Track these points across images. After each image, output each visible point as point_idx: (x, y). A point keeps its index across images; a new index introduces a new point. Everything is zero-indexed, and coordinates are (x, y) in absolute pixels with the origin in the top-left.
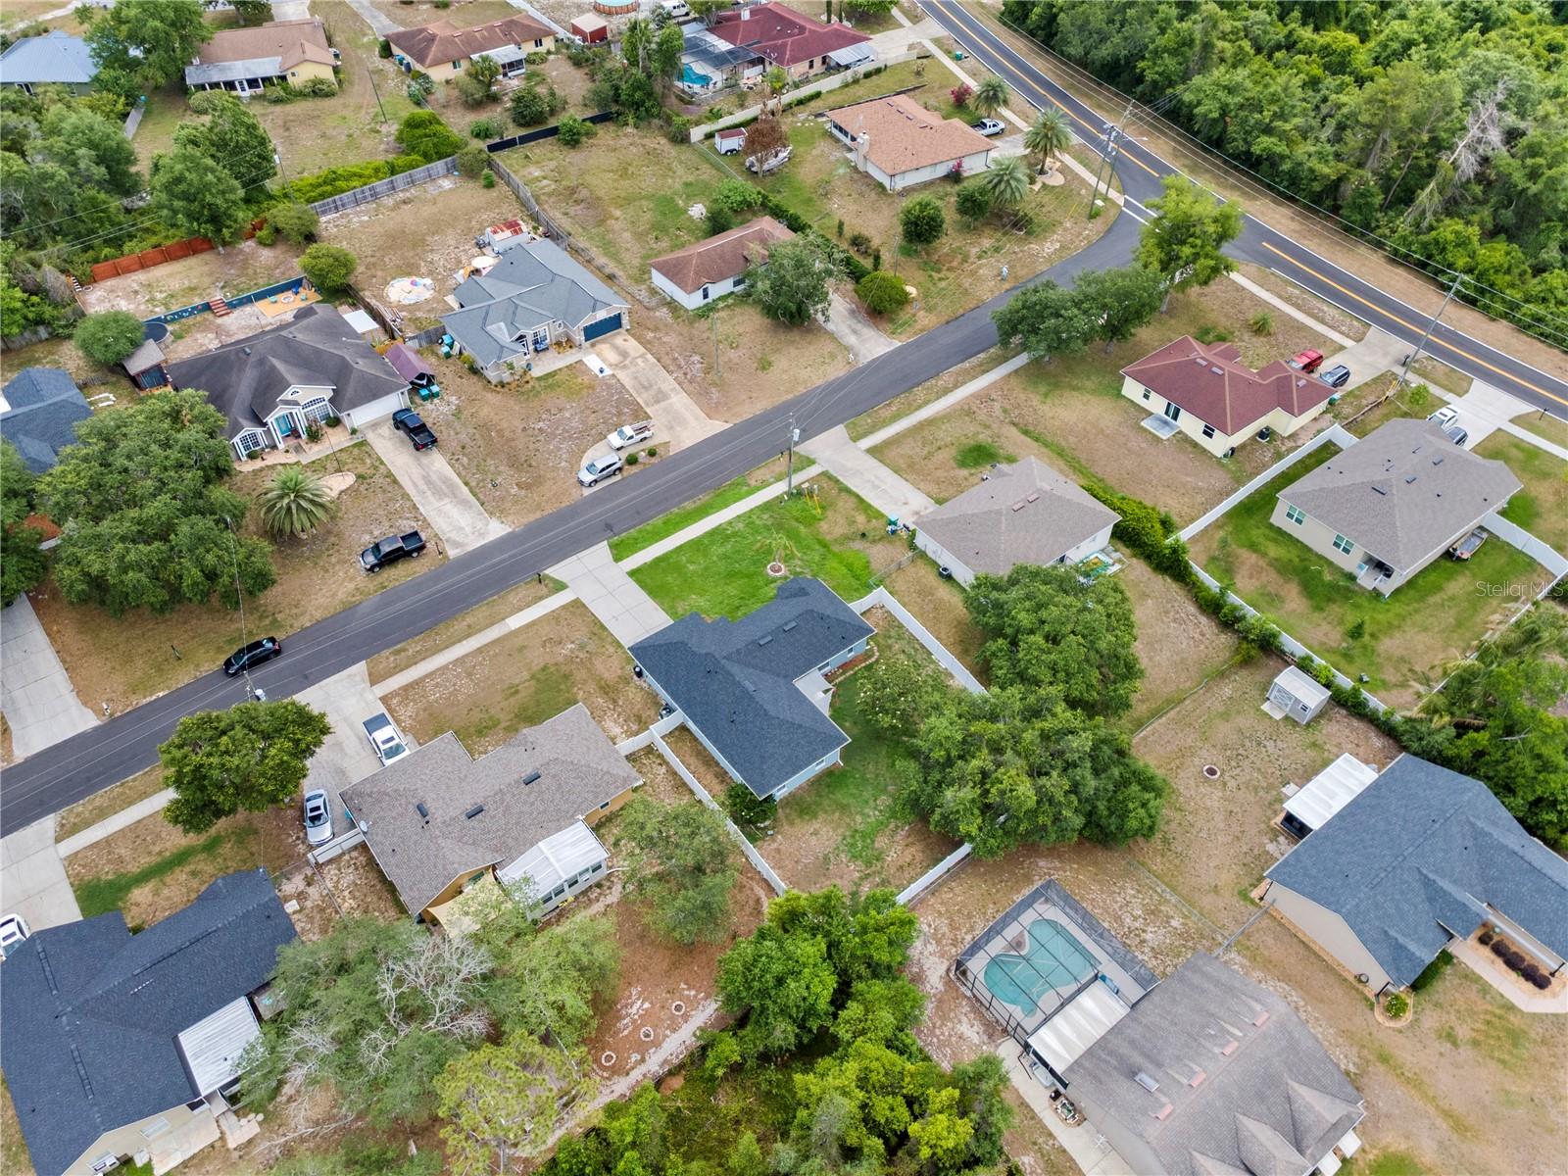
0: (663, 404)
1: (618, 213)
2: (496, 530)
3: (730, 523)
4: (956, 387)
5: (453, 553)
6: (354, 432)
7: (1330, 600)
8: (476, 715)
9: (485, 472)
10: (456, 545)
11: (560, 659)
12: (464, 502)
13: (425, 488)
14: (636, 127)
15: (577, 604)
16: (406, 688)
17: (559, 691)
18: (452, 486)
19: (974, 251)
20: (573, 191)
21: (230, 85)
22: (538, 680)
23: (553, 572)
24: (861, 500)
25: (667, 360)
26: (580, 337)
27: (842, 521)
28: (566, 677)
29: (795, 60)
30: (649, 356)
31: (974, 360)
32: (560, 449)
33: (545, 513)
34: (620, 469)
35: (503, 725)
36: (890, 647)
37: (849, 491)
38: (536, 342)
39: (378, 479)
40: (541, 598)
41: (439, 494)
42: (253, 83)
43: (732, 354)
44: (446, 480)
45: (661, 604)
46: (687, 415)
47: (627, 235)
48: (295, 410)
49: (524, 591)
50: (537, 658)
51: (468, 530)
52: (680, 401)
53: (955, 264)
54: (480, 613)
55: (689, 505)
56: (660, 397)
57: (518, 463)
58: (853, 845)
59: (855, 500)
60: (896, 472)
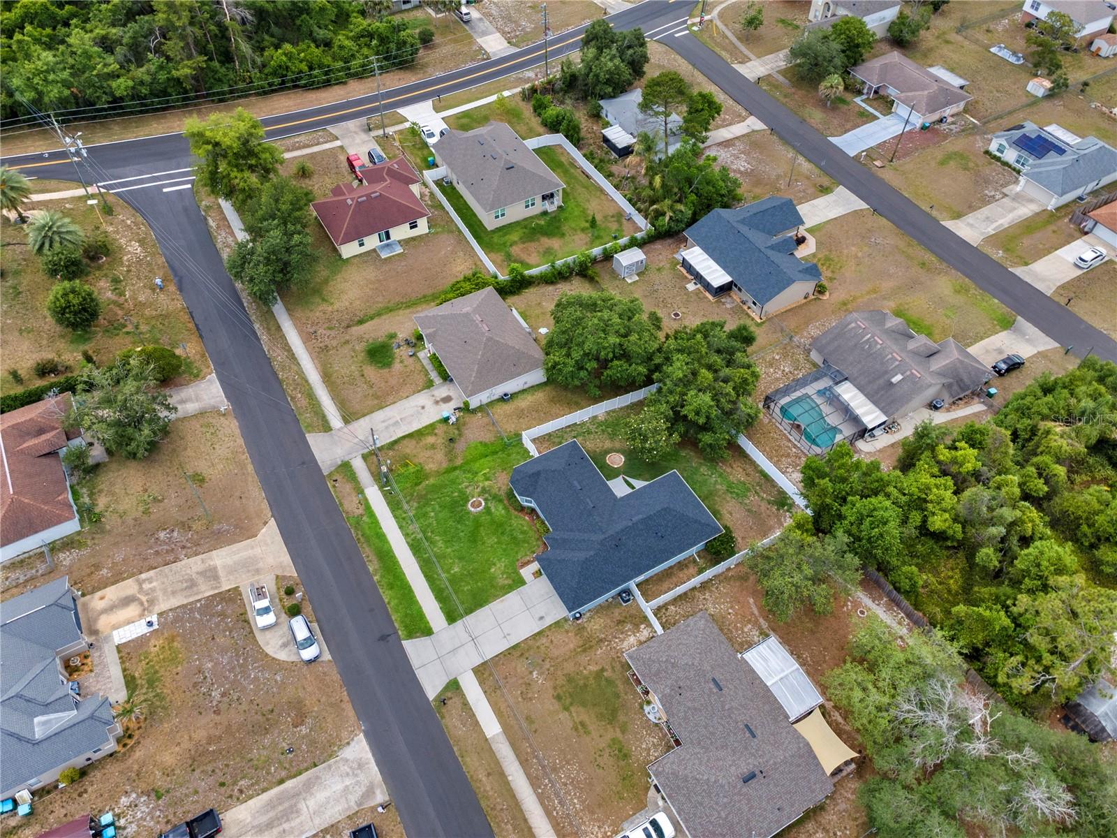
0: (221, 573)
2: (359, 749)
3: (406, 535)
4: (289, 350)
5: (381, 796)
8: (607, 760)
9: (268, 761)
10: (370, 792)
11: (549, 684)
15: (481, 671)
17: (585, 686)
18: (280, 799)
22: (571, 704)
23: (432, 693)
24: (410, 436)
25: (155, 561)
27: (429, 453)
28: (570, 680)
30: (143, 576)
31: (260, 331)
32: (257, 678)
33: (346, 698)
35: (619, 735)
37: (396, 442)
40: (466, 704)
41: (290, 813)
44: (271, 805)
45: (496, 597)
46: (244, 554)
49: (452, 722)
50: (545, 705)
51: (348, 782)
52: (222, 557)
54: (473, 766)
55: (374, 566)
57: (264, 724)
58: (737, 494)
59: (406, 442)
60: (382, 408)
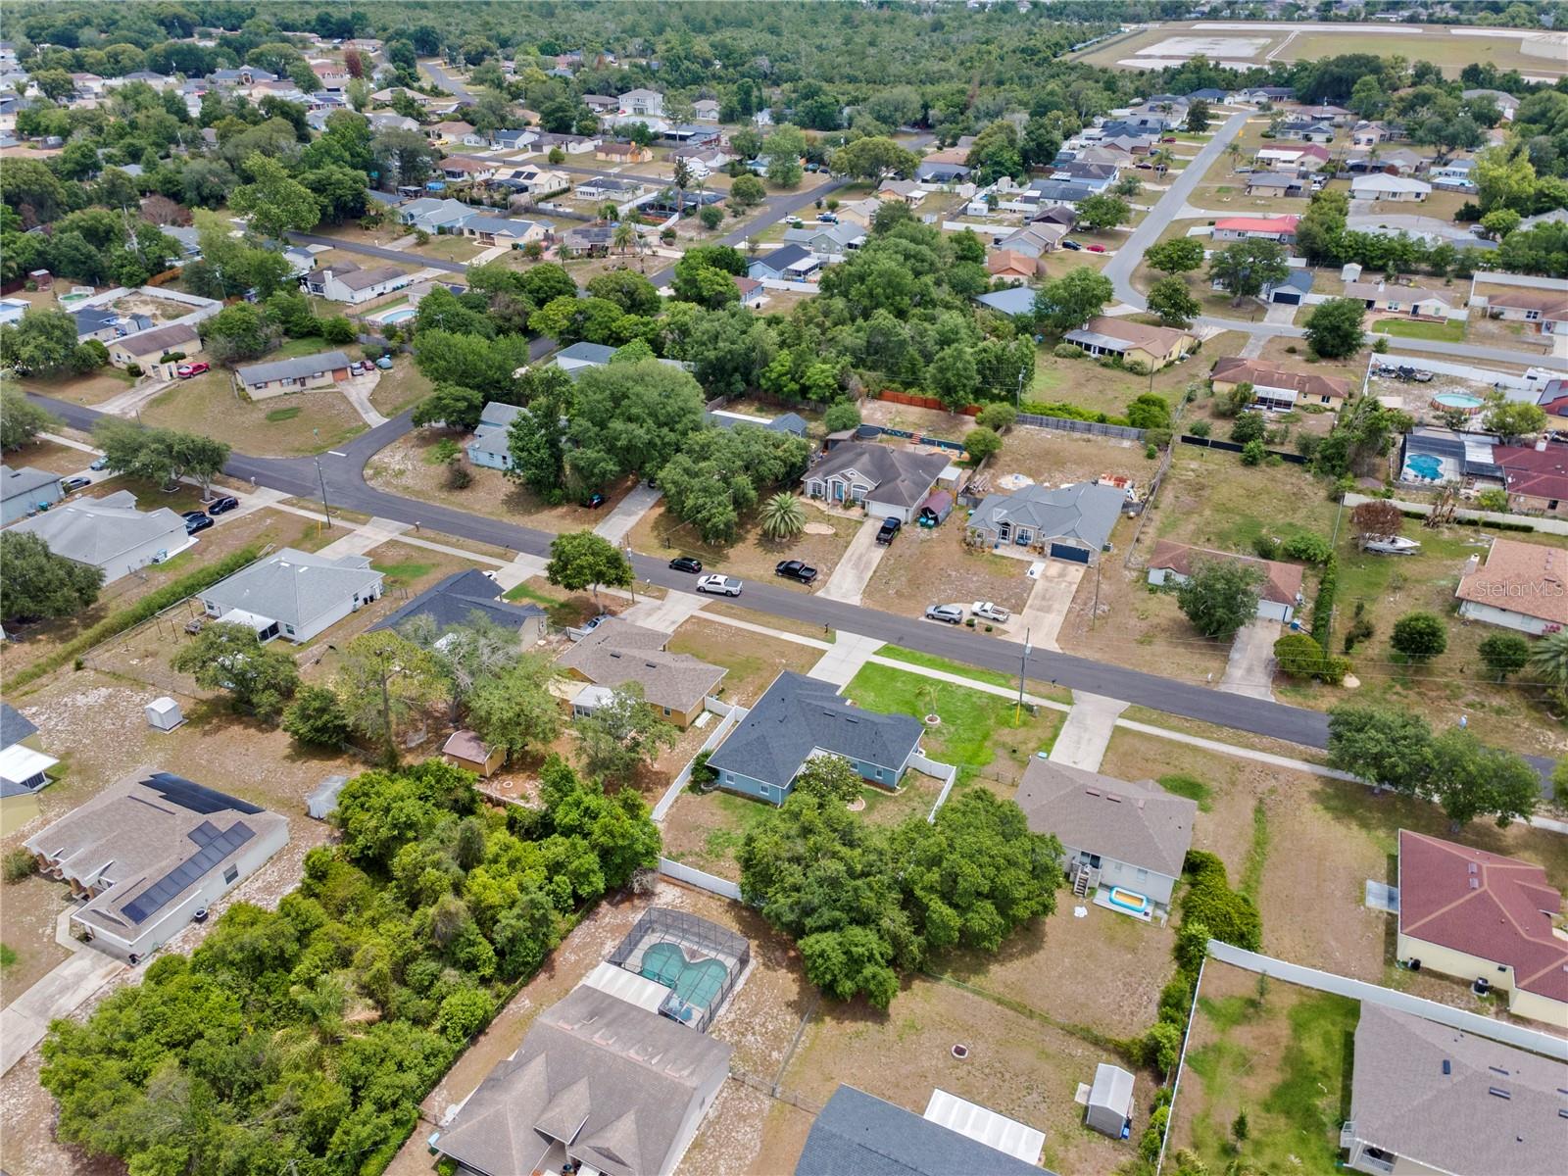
0: (1039, 613)
1: (1207, 513)
2: (854, 600)
3: (960, 687)
4: (1263, 750)
5: (820, 594)
6: (866, 515)
7: (1288, 1113)
8: (704, 649)
9: (892, 573)
10: (828, 592)
11: (771, 661)
12: (860, 578)
13: (854, 558)
14: (1315, 475)
15: (821, 652)
16: (706, 620)
17: (746, 670)
18: (867, 567)
19: (1472, 697)
20: (1203, 487)
21: (1088, 347)
22: (747, 660)
23: (839, 633)
24: (1054, 737)
25: (1083, 596)
26: (1048, 550)
27: (1020, 737)
28: (758, 669)
29: (1531, 491)
30: (1074, 587)
31: (1314, 750)
32: (945, 591)
33: (887, 612)
34: (956, 622)
36: (910, 800)
37: (1056, 731)
38: (1021, 537)
39: (841, 541)
41: (856, 566)
42: (1102, 351)
43: (1133, 622)
44: (869, 563)
46: (1046, 629)
47: (1192, 527)
48: (845, 484)
50: (764, 653)
51: (843, 590)
52: (1054, 621)
53: (1433, 694)
54: (783, 621)
55: (957, 663)
56: (1048, 610)
57: (914, 582)
58: (717, 837)
59: (1050, 736)
60: (1108, 748)
